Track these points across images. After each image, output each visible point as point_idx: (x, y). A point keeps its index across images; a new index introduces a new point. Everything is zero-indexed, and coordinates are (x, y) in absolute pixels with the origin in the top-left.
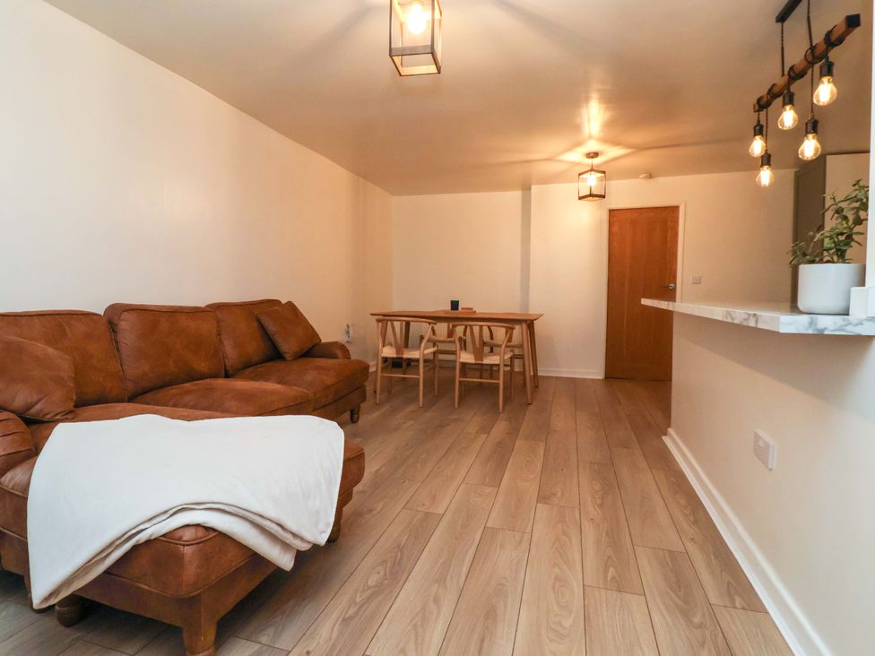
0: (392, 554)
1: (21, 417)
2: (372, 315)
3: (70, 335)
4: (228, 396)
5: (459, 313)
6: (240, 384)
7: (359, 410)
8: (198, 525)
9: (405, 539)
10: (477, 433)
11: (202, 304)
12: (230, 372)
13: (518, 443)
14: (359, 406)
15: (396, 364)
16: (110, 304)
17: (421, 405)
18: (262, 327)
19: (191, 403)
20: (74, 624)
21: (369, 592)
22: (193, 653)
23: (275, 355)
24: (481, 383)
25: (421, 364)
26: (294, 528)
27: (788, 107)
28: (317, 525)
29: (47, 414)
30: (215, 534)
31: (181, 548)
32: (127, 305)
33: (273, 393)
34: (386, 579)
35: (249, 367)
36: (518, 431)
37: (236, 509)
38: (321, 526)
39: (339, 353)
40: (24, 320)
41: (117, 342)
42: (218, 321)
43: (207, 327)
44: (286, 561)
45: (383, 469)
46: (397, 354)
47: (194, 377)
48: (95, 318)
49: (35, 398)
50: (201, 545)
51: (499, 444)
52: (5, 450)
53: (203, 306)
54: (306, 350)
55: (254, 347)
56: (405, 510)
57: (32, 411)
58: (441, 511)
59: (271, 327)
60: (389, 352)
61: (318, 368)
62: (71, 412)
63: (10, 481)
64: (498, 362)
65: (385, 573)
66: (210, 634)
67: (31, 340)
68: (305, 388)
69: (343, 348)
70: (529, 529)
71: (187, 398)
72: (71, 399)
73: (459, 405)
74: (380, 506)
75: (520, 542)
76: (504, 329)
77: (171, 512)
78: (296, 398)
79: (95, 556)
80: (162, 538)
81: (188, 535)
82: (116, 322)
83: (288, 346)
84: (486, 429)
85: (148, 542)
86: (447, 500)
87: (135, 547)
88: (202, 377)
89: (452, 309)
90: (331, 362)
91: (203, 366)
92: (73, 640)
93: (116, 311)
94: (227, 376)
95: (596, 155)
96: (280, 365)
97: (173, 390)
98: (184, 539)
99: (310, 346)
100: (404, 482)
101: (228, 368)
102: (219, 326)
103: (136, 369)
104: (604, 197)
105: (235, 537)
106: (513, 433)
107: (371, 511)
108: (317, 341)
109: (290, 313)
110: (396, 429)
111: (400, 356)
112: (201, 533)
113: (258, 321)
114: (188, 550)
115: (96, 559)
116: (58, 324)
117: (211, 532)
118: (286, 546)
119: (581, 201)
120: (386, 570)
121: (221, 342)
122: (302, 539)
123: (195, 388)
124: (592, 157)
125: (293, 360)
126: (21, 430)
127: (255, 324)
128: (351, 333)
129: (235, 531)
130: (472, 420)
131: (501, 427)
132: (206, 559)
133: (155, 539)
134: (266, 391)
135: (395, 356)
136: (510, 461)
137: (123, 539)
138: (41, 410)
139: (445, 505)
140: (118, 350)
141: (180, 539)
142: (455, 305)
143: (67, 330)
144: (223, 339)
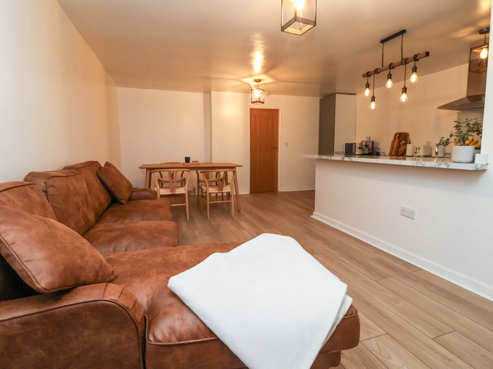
5: (190, 164)
12: (97, 219)
23: (112, 202)
25: (186, 196)
27: (389, 80)
35: (103, 213)
39: (151, 195)
46: (171, 192)
54: (130, 195)
76: (232, 172)
83: (123, 195)
89: (186, 162)
95: (259, 81)
104: (263, 103)
111: (173, 193)
119: (252, 104)
124: (258, 82)
125: (127, 203)
135: (169, 193)
142: (187, 160)
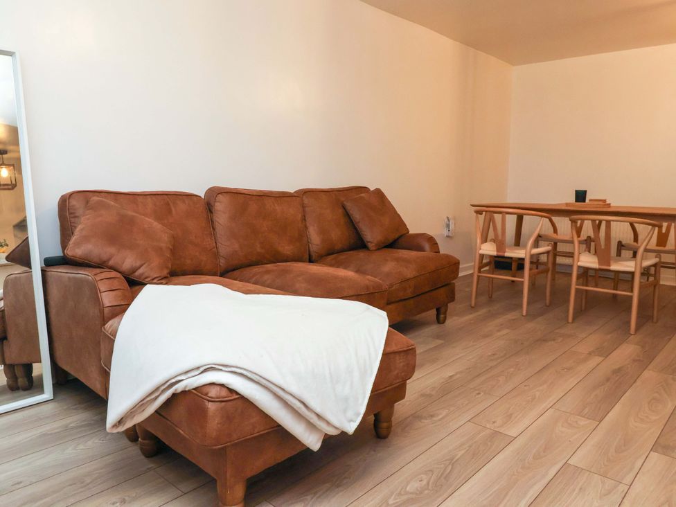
0: (442, 466)
1: (125, 277)
2: (473, 206)
3: (174, 212)
4: (300, 279)
5: (586, 205)
6: (315, 269)
7: (446, 311)
8: (222, 385)
9: (460, 453)
10: (590, 354)
11: (292, 190)
12: (313, 258)
13: (647, 374)
14: (447, 305)
15: (501, 263)
16: (209, 187)
17: (524, 313)
18: (347, 215)
19: (268, 282)
20: (152, 456)
21: (405, 497)
22: (225, 504)
23: (360, 244)
24: (615, 296)
25: (527, 266)
26: (318, 410)
28: (345, 411)
29: (146, 278)
30: (237, 396)
31: (207, 402)
32: (223, 188)
33: (343, 279)
34: (428, 489)
35: (333, 254)
36: (651, 359)
37: (258, 378)
38: (350, 414)
39: (427, 246)
40: (140, 199)
41: (212, 221)
42: (303, 207)
43: (292, 212)
44: (313, 442)
45: (458, 376)
46: (498, 251)
47: (278, 258)
48: (195, 198)
49: (138, 264)
50: (223, 404)
51: (617, 371)
52: (110, 302)
53: (292, 192)
54: (391, 241)
55: (338, 235)
56: (470, 423)
57: (137, 274)
58: (513, 432)
59: (356, 215)
60: (489, 249)
61: (398, 260)
62: (165, 278)
63: (110, 327)
64: (633, 270)
65: (428, 483)
66: (239, 491)
67: (144, 215)
68: (380, 279)
69: (431, 240)
70: (628, 479)
71: (266, 277)
72: (167, 268)
73: (574, 319)
74: (444, 413)
75: (609, 492)
77: (202, 369)
78: (367, 287)
79: (147, 396)
80: (193, 391)
81: (213, 392)
82: (212, 204)
83: (372, 235)
84: (604, 352)
85: (184, 392)
86: (526, 422)
87: (174, 395)
88: (286, 259)
89: (577, 201)
90: (413, 254)
91: (286, 249)
92: (148, 469)
93: (214, 193)
94: (311, 261)
96: (361, 254)
97: (256, 269)
98: (209, 395)
99: (397, 236)
100: (479, 394)
101: (312, 253)
102: (304, 211)
103: (227, 247)
105: (256, 404)
106: (644, 361)
107: (432, 416)
108: (404, 232)
109: (377, 201)
110: (486, 336)
111: (500, 254)
112: (224, 392)
113: (344, 207)
114: (211, 407)
115: (148, 399)
116: (166, 202)
117: (234, 395)
118: (311, 426)
120: (430, 479)
121: (306, 227)
122: (328, 423)
123: (275, 268)
125: (376, 250)
126: (123, 288)
127: (341, 211)
128: (452, 227)
129: (257, 398)
130: (588, 338)
131: (627, 352)
132: (228, 418)
133: (189, 391)
134: (336, 278)
135: (495, 253)
136: (627, 394)
137: (166, 386)
138: (143, 274)
139: (521, 427)
140: (214, 229)
141: (206, 394)
142: (581, 196)
143: (173, 209)
144: (308, 224)
